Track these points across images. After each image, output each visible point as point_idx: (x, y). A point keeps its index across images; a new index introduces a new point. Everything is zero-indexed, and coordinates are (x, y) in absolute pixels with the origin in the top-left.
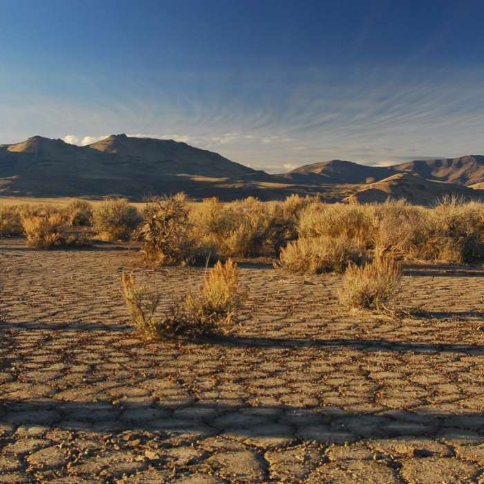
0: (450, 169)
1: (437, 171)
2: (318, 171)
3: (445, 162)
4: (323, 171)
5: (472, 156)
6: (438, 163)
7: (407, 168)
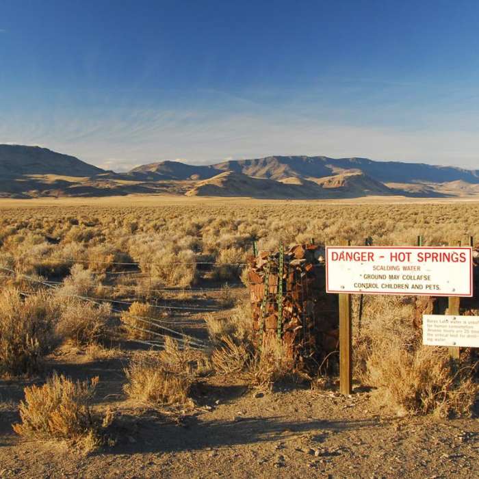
0: (258, 167)
1: (247, 169)
2: (153, 170)
3: (253, 162)
4: (157, 170)
5: (274, 157)
6: (248, 163)
7: (224, 167)
